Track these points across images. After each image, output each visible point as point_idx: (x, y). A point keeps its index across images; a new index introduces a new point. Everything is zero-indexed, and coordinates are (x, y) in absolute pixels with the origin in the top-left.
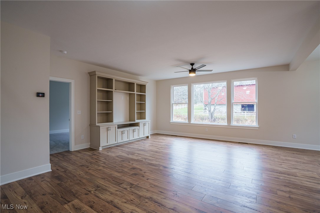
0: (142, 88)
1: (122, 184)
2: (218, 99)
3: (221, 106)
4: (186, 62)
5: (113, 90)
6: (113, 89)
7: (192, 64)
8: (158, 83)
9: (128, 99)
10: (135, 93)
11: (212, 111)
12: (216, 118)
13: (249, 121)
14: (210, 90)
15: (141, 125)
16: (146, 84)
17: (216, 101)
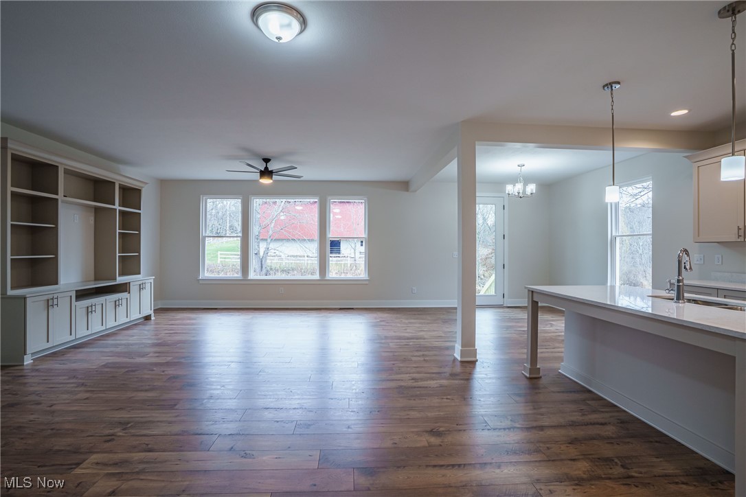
0: (131, 195)
1: (175, 405)
2: (274, 227)
3: (280, 243)
4: (255, 155)
5: (60, 197)
6: (57, 194)
7: (267, 160)
8: (165, 185)
9: (92, 222)
10: (117, 207)
11: (261, 254)
12: (271, 269)
13: (334, 273)
14: (258, 207)
15: (134, 289)
16: (142, 187)
17: (271, 232)
